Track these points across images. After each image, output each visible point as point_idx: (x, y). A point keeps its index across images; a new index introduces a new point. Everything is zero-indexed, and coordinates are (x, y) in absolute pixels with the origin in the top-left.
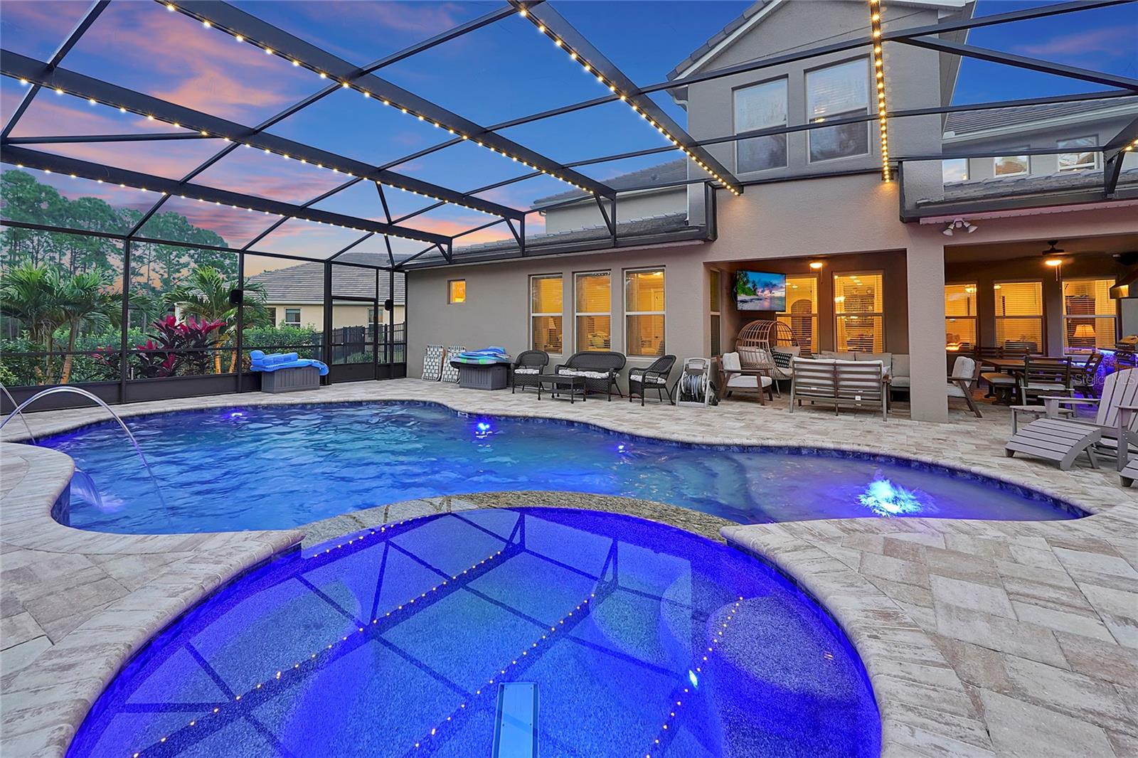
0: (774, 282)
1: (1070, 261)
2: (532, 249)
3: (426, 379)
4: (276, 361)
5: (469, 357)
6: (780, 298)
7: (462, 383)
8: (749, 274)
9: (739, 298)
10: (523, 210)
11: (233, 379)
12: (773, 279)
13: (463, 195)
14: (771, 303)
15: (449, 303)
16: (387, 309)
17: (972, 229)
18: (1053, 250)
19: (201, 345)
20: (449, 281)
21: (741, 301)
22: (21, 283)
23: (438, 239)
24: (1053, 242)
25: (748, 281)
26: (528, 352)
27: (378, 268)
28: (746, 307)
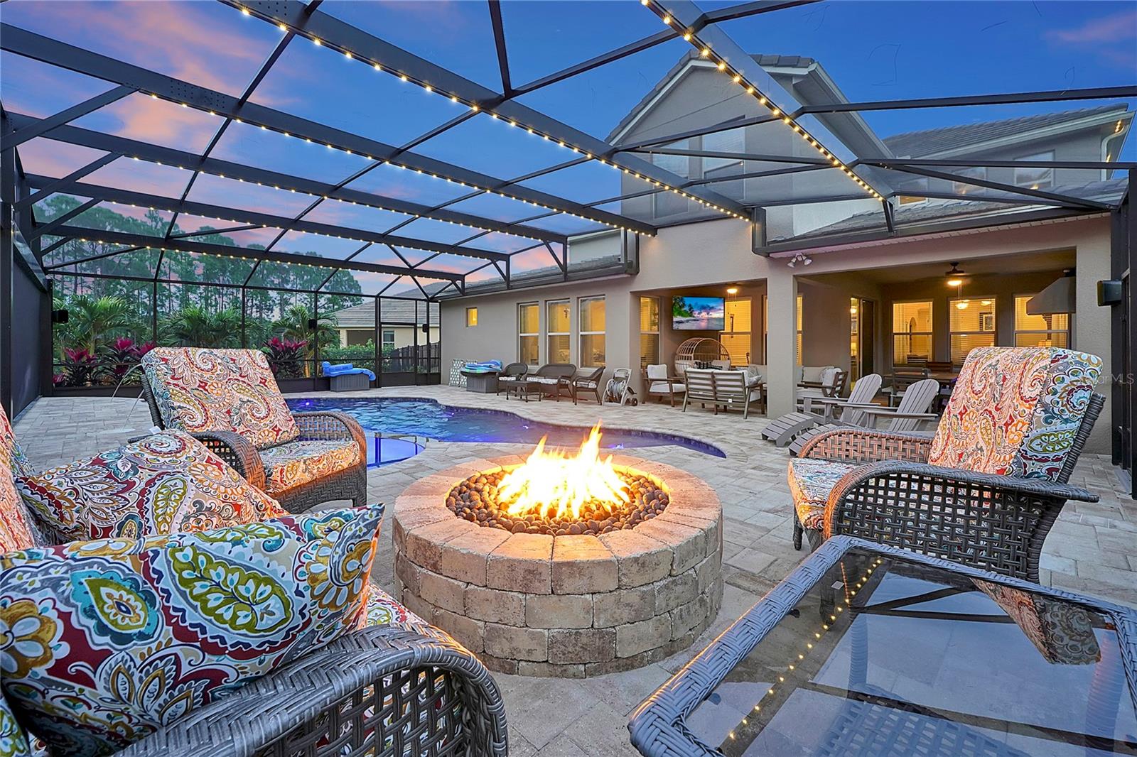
0: (711, 305)
1: (968, 281)
2: (516, 283)
3: (452, 385)
4: (337, 370)
5: (471, 367)
6: (718, 319)
7: (469, 388)
8: (685, 299)
9: (675, 319)
10: (508, 253)
11: (312, 382)
12: (711, 302)
13: (453, 247)
14: (708, 323)
15: (467, 326)
16: (424, 331)
17: (808, 262)
18: (955, 271)
19: (292, 357)
20: (467, 309)
21: (677, 322)
22: (189, 318)
23: (453, 277)
24: (955, 264)
25: (684, 305)
26: (514, 364)
27: (416, 300)
28: (682, 327)
